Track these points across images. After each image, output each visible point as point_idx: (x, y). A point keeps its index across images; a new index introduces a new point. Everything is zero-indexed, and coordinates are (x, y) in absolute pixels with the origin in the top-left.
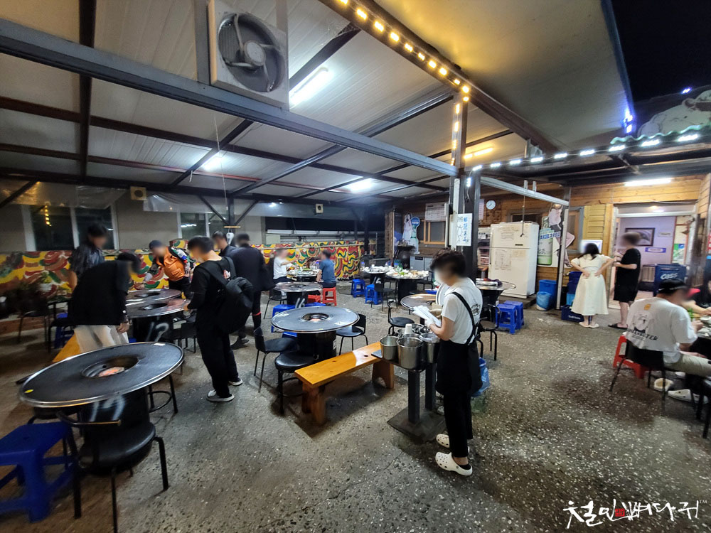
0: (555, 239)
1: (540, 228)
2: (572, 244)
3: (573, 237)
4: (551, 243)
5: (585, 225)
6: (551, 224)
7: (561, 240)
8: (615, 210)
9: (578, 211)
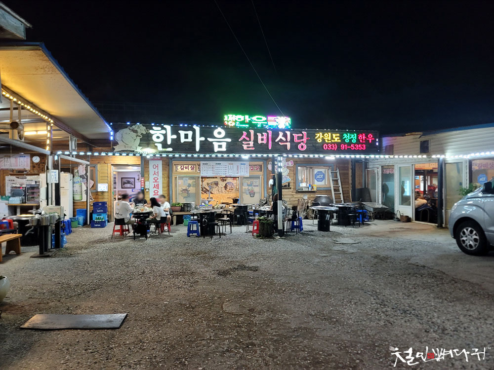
0: (83, 183)
1: (73, 177)
2: (93, 186)
3: (93, 182)
4: (81, 186)
5: (99, 176)
6: (80, 174)
7: (87, 184)
8: (112, 167)
9: (94, 167)
